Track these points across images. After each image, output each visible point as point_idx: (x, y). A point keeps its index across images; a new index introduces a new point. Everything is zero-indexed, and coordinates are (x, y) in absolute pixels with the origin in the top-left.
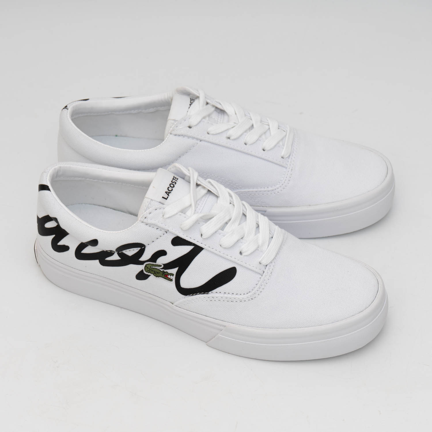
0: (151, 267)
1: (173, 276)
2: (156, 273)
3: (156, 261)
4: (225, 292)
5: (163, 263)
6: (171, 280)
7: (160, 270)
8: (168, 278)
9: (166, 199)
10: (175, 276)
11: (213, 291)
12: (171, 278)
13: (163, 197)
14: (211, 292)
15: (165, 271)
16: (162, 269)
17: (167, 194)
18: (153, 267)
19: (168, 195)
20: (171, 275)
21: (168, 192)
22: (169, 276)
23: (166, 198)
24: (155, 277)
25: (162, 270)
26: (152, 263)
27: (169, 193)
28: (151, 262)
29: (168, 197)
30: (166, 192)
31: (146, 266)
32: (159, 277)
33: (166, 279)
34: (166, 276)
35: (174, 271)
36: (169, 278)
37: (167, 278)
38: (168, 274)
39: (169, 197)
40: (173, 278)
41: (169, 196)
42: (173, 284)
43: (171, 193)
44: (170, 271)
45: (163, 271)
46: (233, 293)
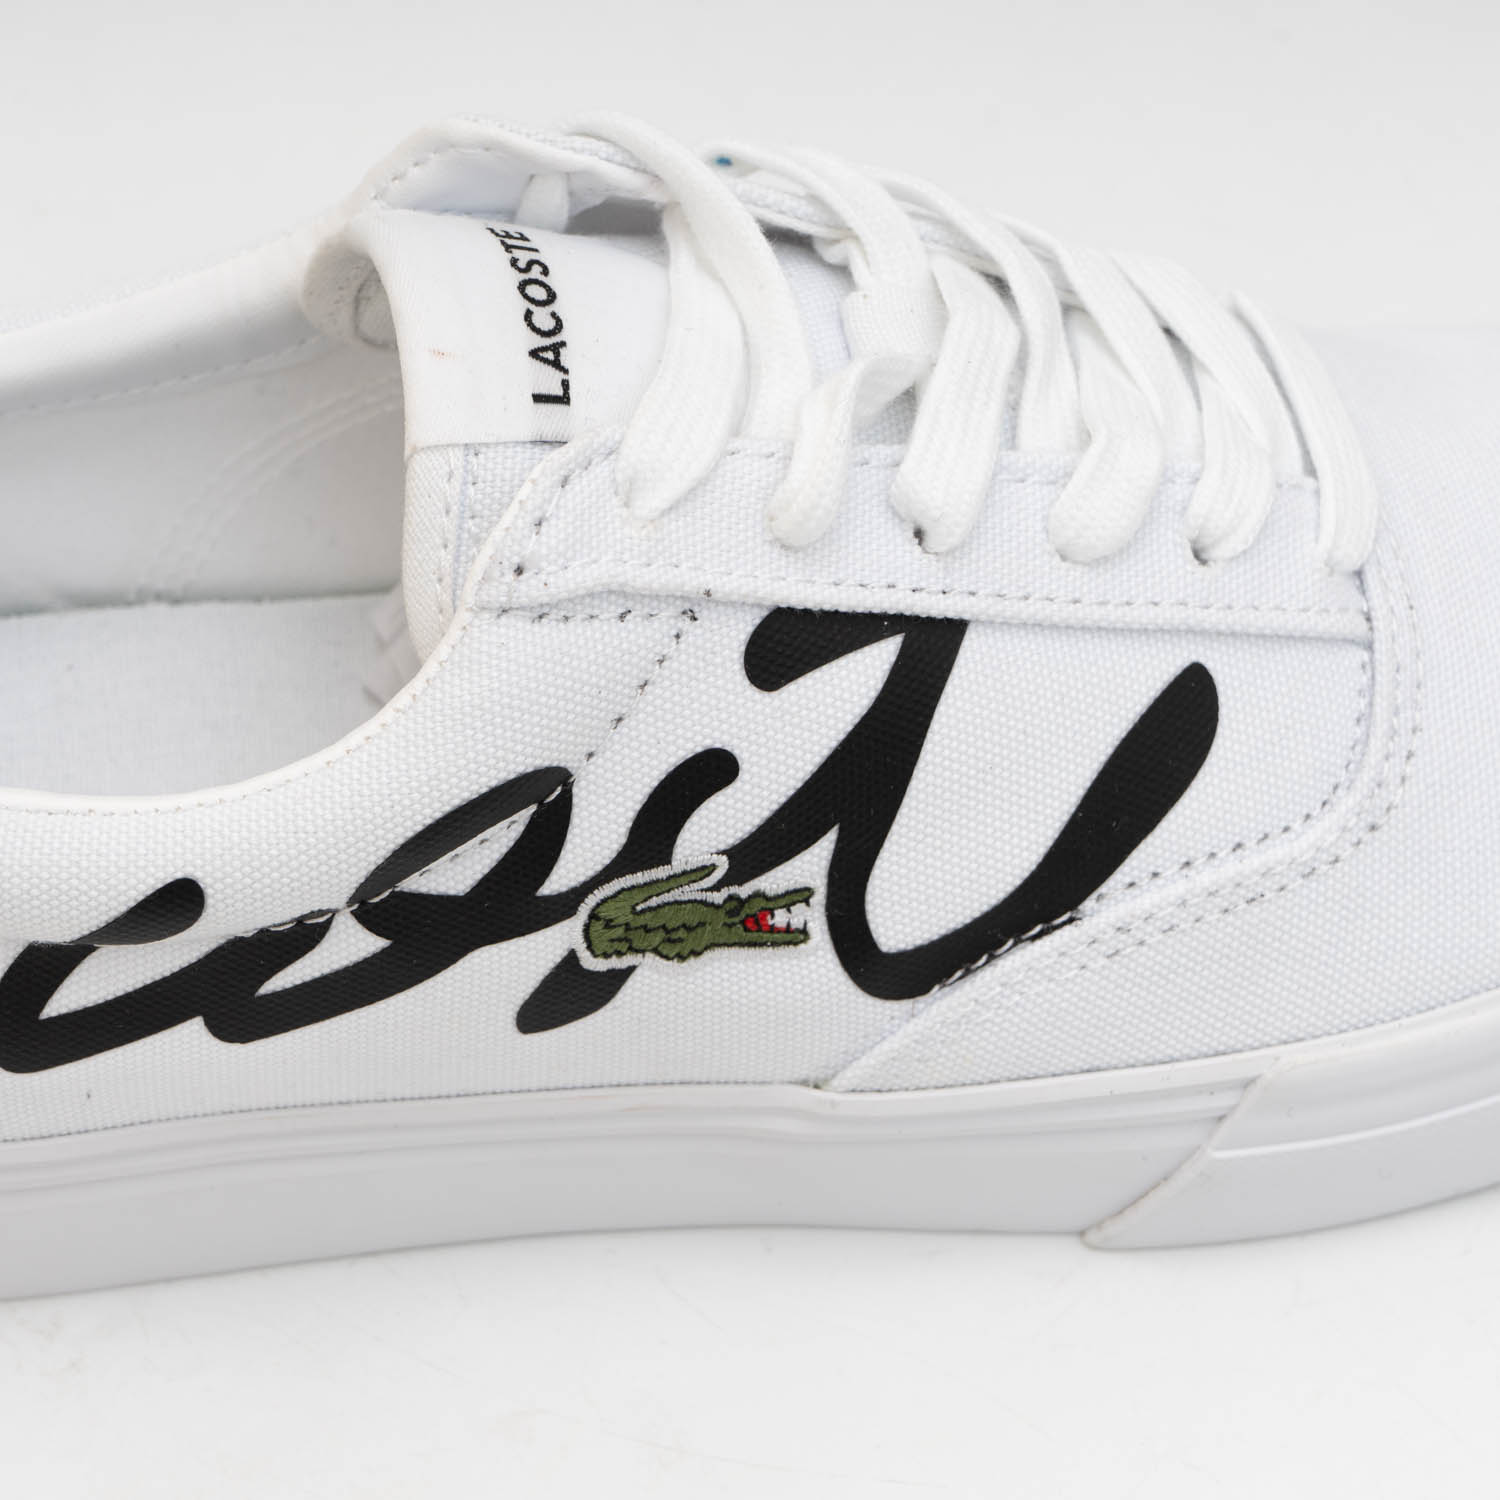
0: (639, 908)
1: (807, 901)
2: (674, 936)
3: (670, 854)
4: (1184, 860)
5: (722, 847)
6: (796, 936)
7: (703, 903)
8: (773, 929)
9: (564, 399)
10: (819, 899)
11: (1103, 889)
12: (797, 923)
13: (539, 398)
14: (1094, 895)
15: (744, 891)
16: (717, 888)
17: (546, 361)
18: (654, 902)
19: (556, 364)
20: (788, 907)
21: (545, 349)
22: (780, 918)
23: (560, 392)
24: (674, 964)
25: (718, 898)
26: (640, 878)
27: (556, 348)
28: (633, 872)
29: (565, 385)
30: (534, 354)
31: (593, 916)
32: (708, 955)
33: (762, 944)
34: (757, 922)
35: (811, 866)
36: (779, 931)
37: (766, 936)
38: (771, 905)
39: (572, 378)
40: (813, 917)
41: (566, 371)
42: (820, 955)
43: (563, 344)
44: (774, 881)
45: (731, 898)
46: (1237, 839)
